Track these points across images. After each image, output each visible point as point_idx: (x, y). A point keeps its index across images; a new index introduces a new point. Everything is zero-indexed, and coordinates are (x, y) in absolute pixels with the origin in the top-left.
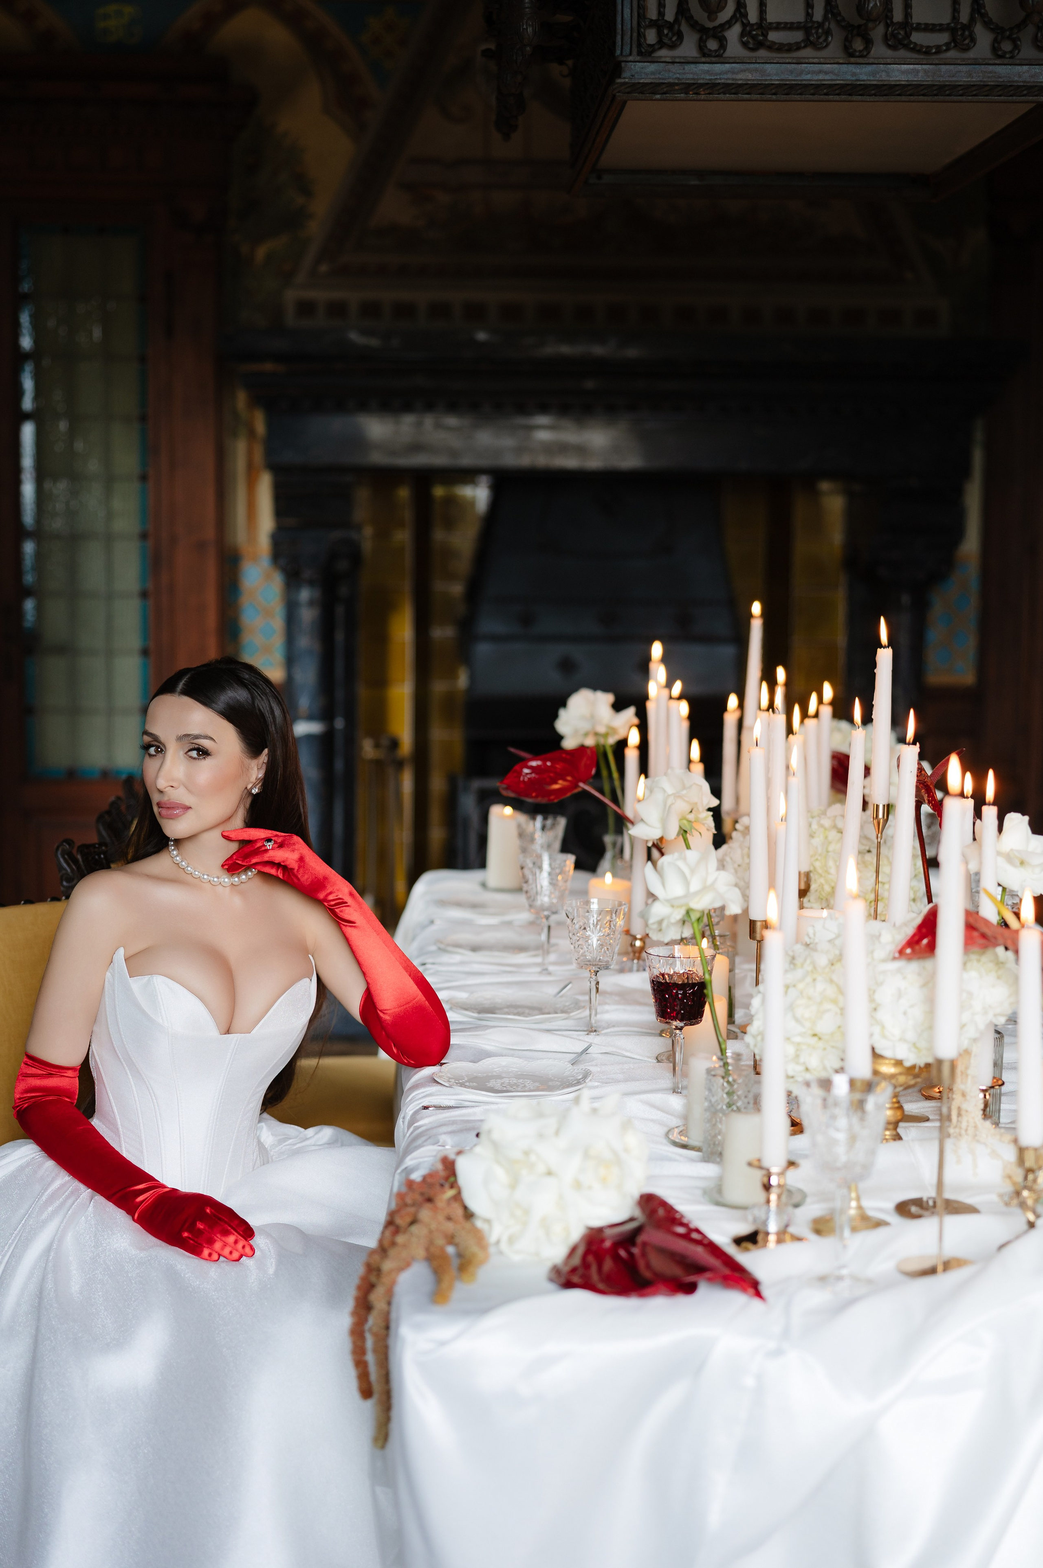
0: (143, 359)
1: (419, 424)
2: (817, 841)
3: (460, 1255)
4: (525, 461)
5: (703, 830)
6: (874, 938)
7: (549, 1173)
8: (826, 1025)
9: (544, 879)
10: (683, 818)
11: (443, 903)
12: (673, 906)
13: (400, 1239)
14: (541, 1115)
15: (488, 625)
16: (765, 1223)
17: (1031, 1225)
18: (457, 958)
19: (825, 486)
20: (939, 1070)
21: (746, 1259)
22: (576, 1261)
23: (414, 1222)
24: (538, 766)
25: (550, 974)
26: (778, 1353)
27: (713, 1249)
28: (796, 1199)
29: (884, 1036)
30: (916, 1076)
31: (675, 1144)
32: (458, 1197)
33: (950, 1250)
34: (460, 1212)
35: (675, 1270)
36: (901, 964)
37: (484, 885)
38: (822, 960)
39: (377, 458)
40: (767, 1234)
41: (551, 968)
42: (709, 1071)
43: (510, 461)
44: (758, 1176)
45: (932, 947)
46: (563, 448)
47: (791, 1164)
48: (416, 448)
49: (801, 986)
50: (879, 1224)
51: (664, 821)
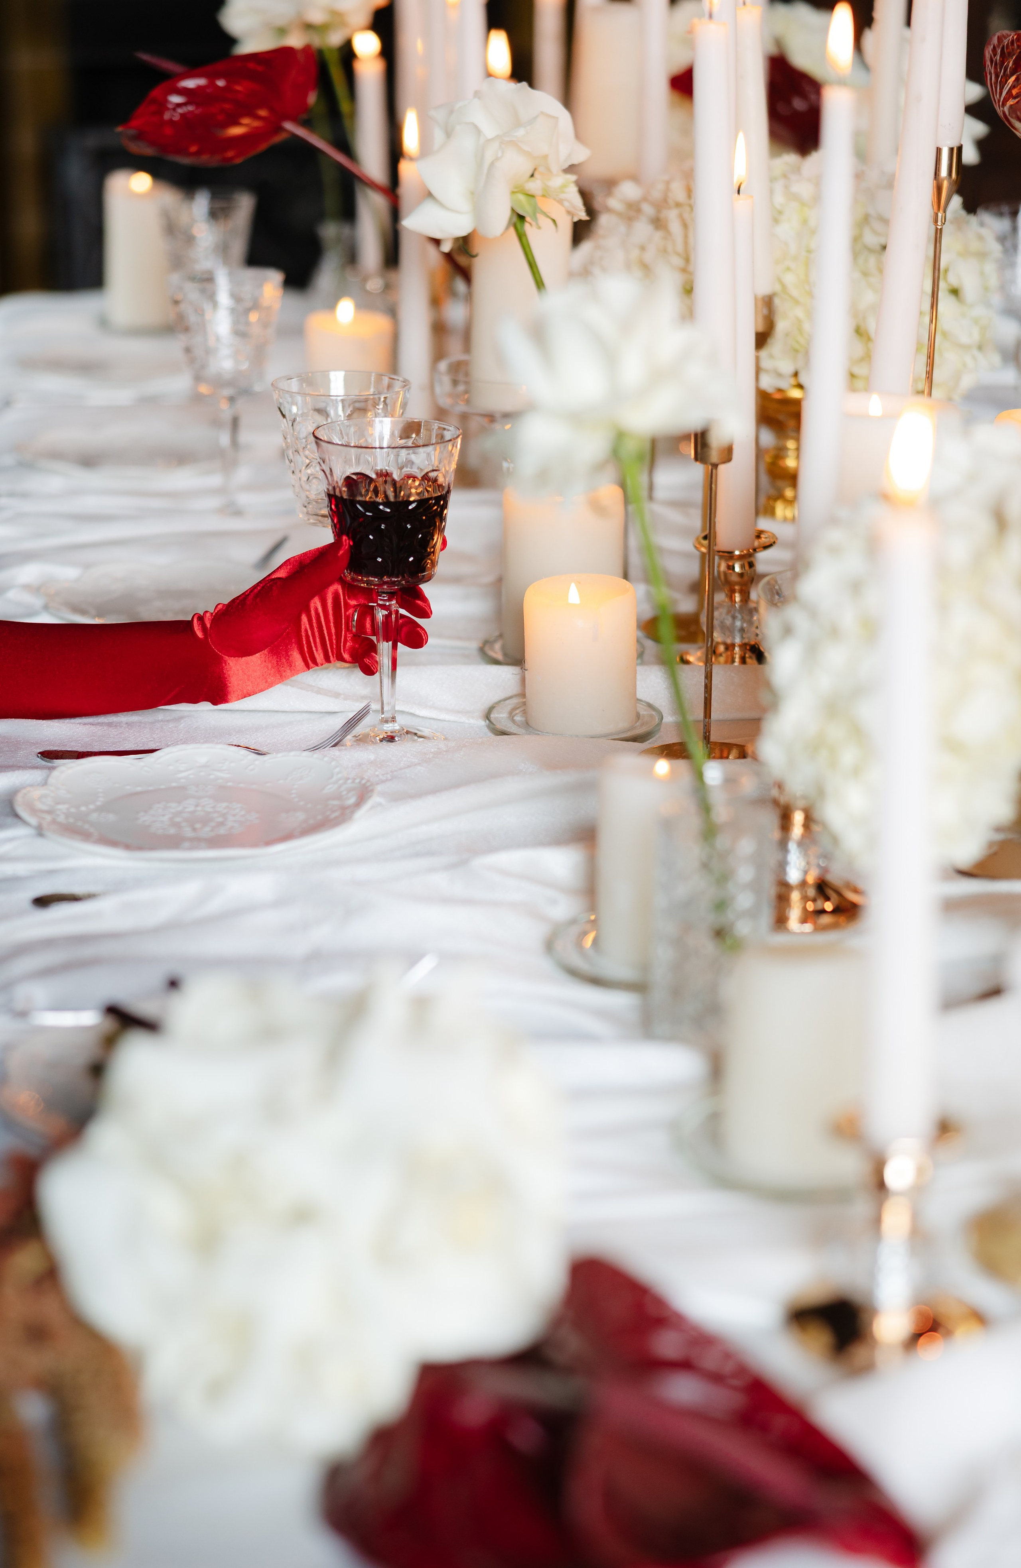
5: (555, 210)
7: (302, 1217)
10: (517, 190)
12: (577, 426)
16: (870, 1273)
24: (199, 88)
25: (237, 512)
51: (479, 197)
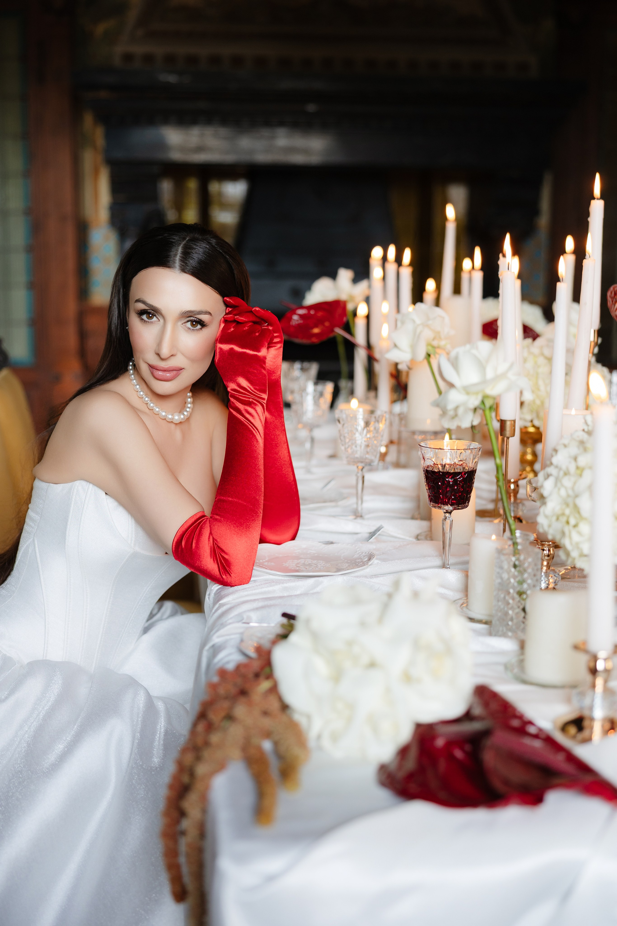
1: (202, 134)
2: (529, 365)
3: (280, 756)
9: (308, 402)
10: (429, 344)
12: (468, 393)
13: (215, 738)
16: (591, 708)
23: (230, 717)
24: (304, 315)
27: (548, 741)
32: (274, 689)
34: (276, 706)
35: (523, 776)
40: (592, 719)
41: (314, 470)
42: (494, 550)
43: (261, 158)
46: (294, 150)
48: (200, 149)
51: (413, 347)
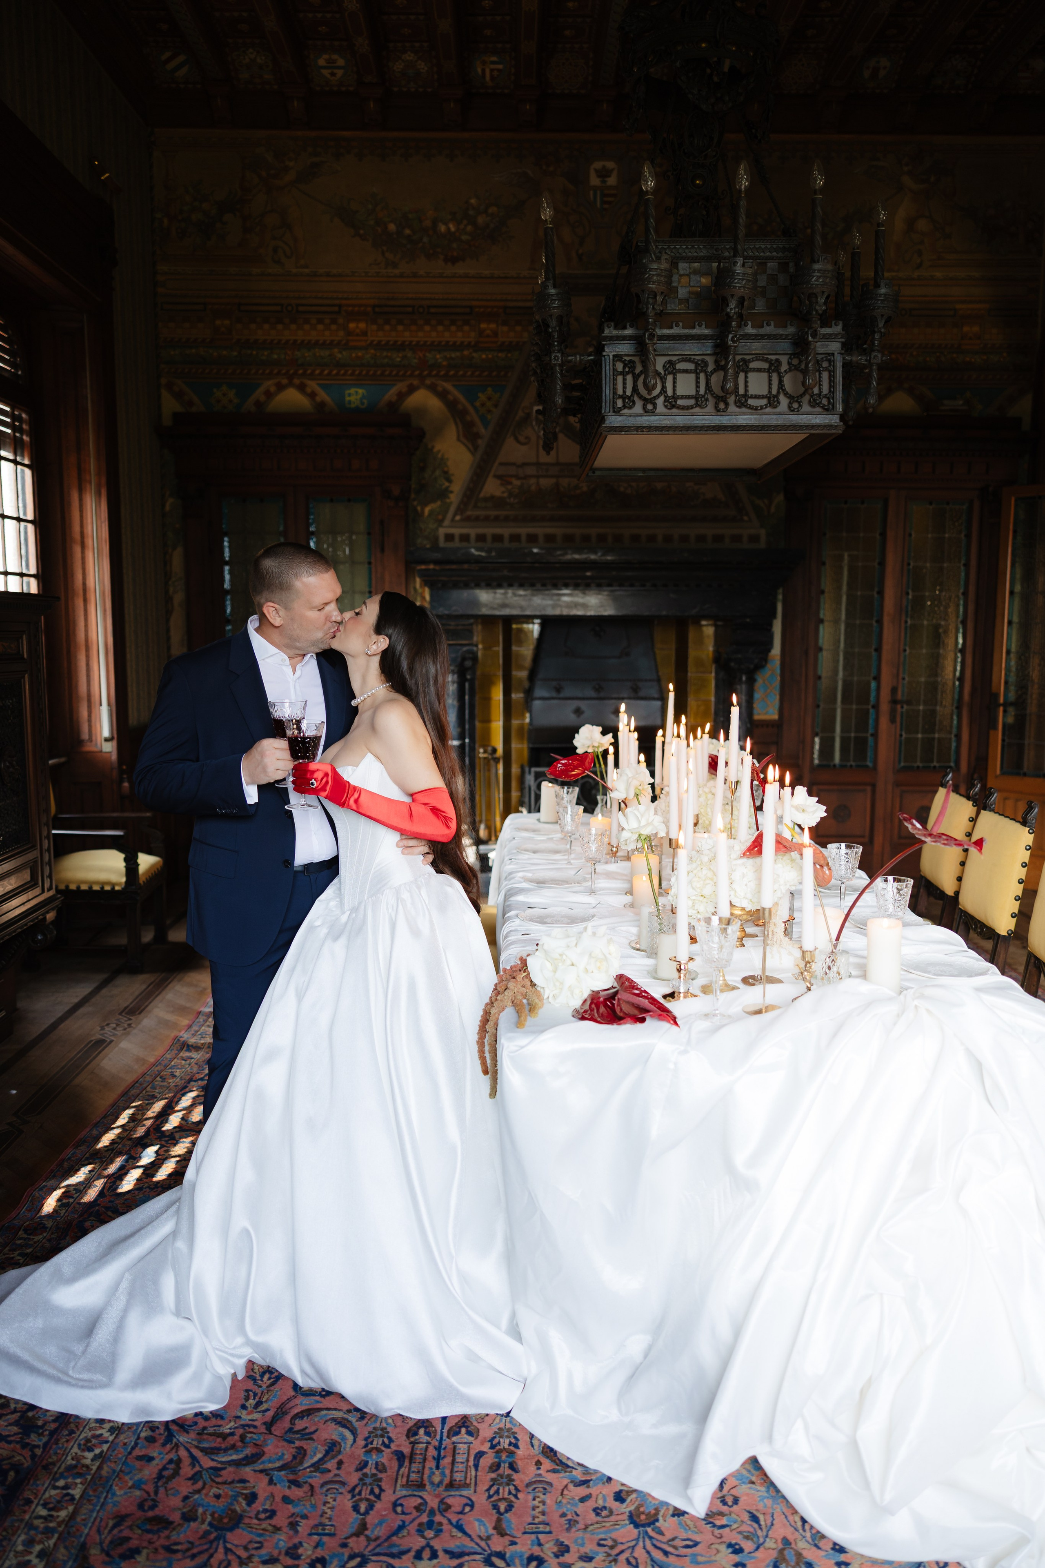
0: (370, 563)
1: (505, 594)
2: (702, 799)
3: (529, 1004)
4: (557, 612)
5: (646, 794)
6: (731, 848)
7: (573, 965)
8: (707, 891)
9: (568, 818)
10: (636, 788)
11: (519, 829)
13: (501, 997)
14: (568, 936)
15: (539, 692)
17: (809, 989)
18: (526, 856)
19: (704, 623)
20: (764, 913)
21: (669, 1005)
22: (587, 1007)
23: (507, 989)
24: (566, 763)
25: (572, 864)
26: (685, 1052)
27: (653, 1000)
28: (692, 977)
29: (736, 896)
30: (752, 916)
31: (634, 948)
32: (528, 977)
33: (769, 1001)
34: (529, 983)
35: (635, 1012)
36: (744, 860)
37: (539, 820)
38: (705, 859)
39: (485, 611)
40: (679, 993)
41: (572, 862)
42: (650, 913)
43: (550, 612)
44: (675, 965)
45: (760, 852)
46: (576, 605)
47: (691, 959)
48: (504, 606)
49: (695, 872)
50: (734, 988)
51: (627, 790)
